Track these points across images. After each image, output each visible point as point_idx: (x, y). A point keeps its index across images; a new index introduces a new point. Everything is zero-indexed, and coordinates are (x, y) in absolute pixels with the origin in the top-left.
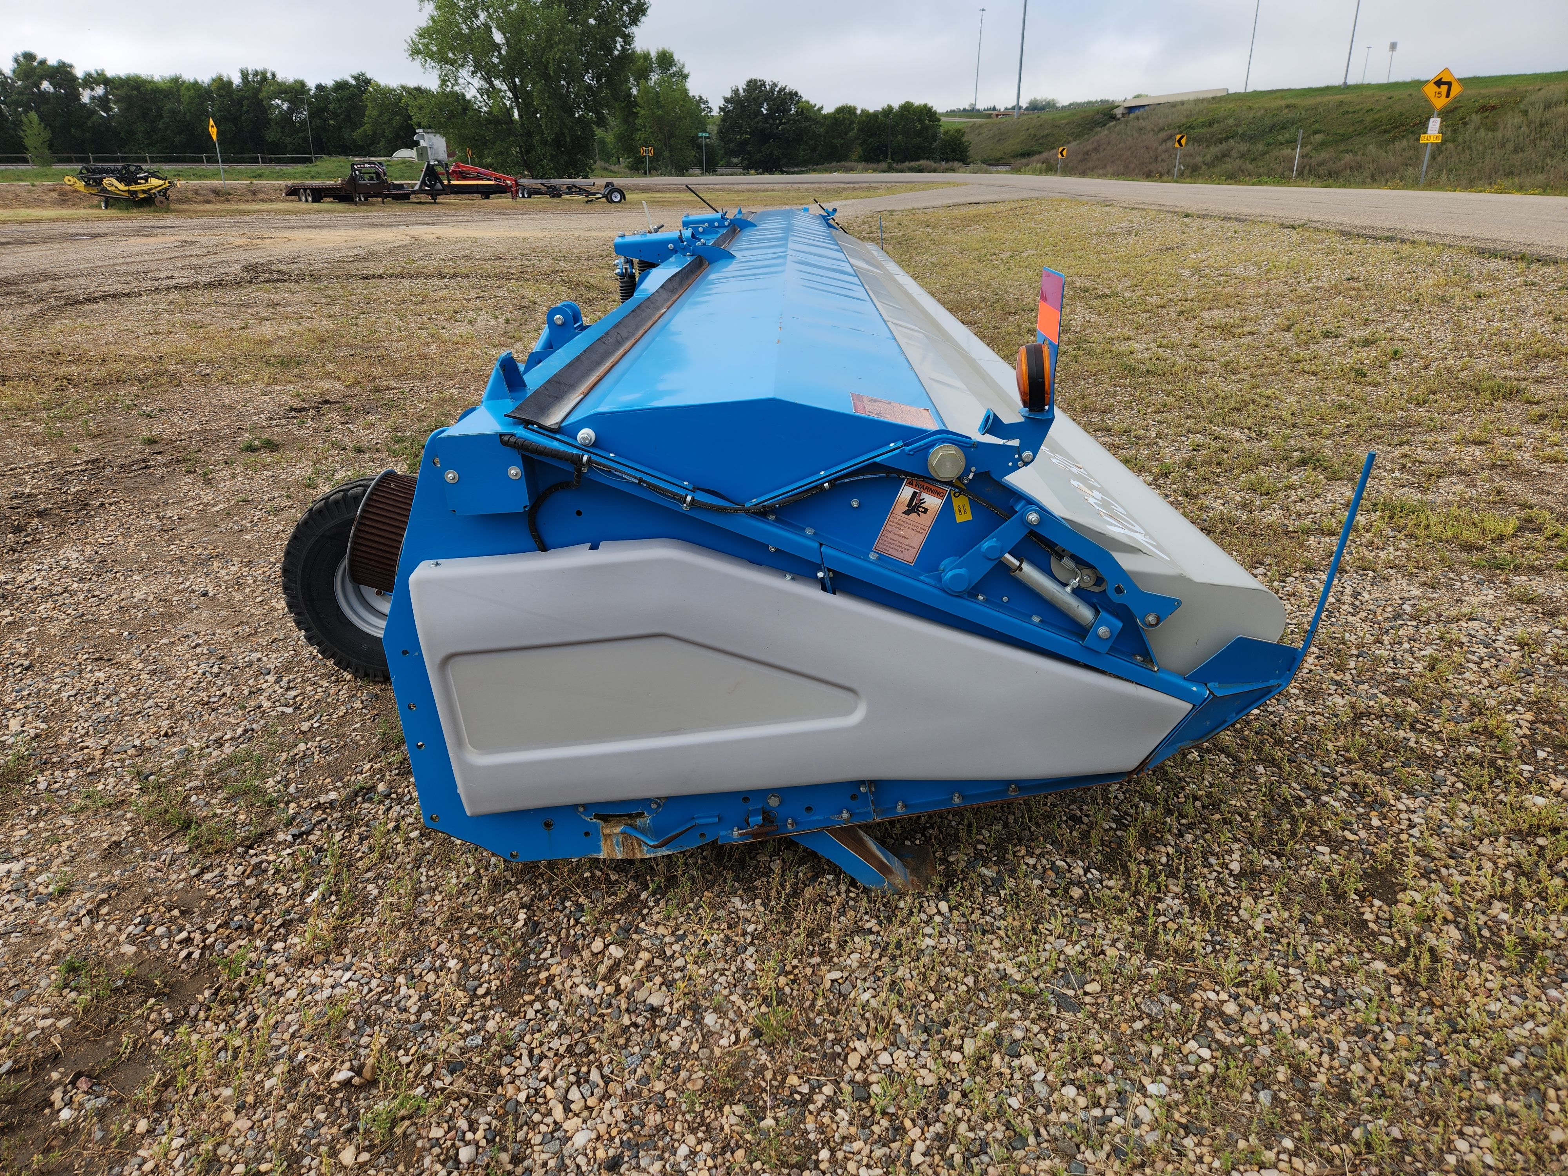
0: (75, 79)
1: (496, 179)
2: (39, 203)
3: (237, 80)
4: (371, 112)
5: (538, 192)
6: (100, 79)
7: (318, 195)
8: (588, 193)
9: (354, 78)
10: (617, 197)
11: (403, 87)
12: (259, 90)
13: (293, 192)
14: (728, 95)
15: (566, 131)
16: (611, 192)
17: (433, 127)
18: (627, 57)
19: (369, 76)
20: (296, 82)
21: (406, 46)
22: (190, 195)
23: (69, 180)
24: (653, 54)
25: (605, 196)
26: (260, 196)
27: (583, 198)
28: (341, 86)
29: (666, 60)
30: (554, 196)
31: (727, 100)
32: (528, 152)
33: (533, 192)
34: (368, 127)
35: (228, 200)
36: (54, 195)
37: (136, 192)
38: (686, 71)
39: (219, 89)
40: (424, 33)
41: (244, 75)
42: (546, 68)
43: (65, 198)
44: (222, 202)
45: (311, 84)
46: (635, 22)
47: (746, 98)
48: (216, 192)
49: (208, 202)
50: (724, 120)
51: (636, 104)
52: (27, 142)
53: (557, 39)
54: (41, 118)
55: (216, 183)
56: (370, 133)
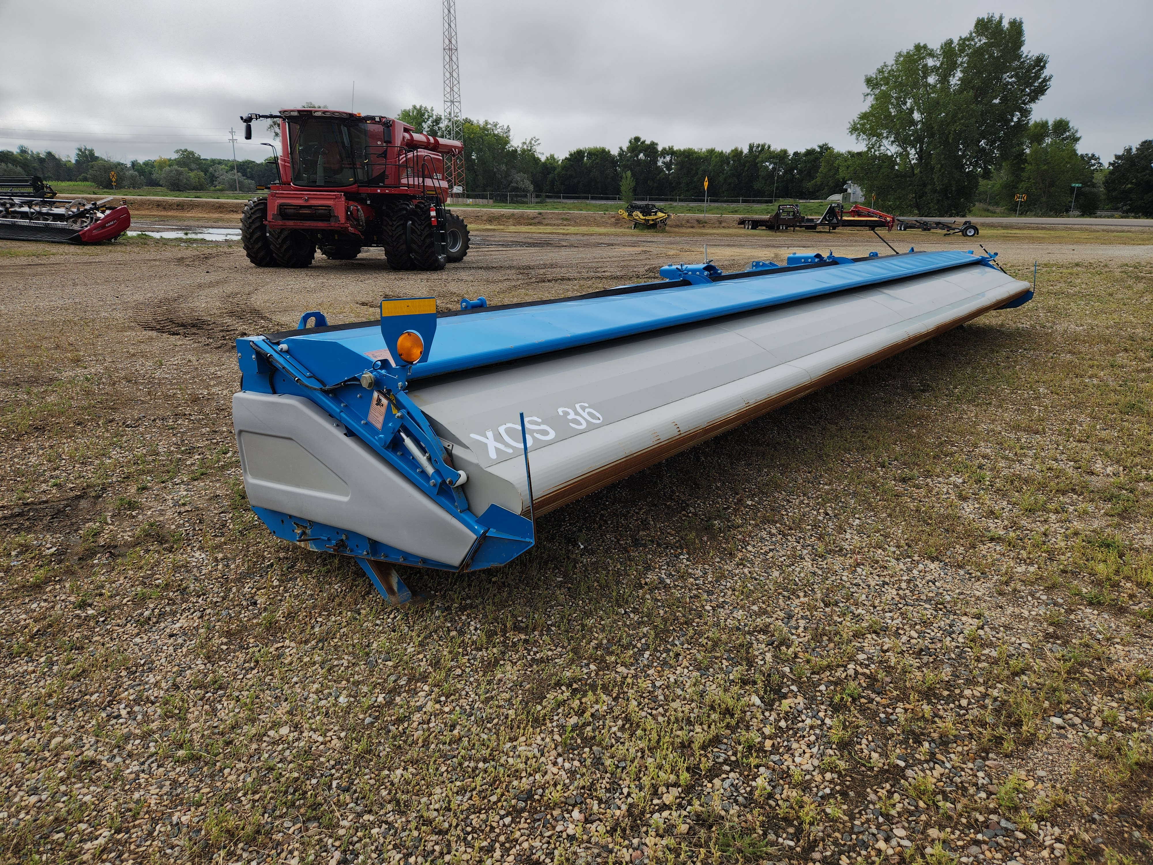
0: (657, 151)
1: (880, 217)
2: (604, 224)
3: (746, 151)
4: (823, 169)
5: (912, 227)
6: (670, 152)
7: (756, 224)
8: (949, 228)
9: (820, 147)
10: (971, 232)
11: (849, 152)
12: (758, 157)
13: (742, 222)
14: (1120, 152)
15: (953, 182)
16: (966, 229)
17: (857, 179)
18: (1021, 127)
19: (830, 146)
20: (781, 151)
21: (849, 126)
22: (684, 222)
23: (621, 211)
24: (1051, 123)
25: (961, 231)
26: (723, 225)
27: (945, 232)
28: (810, 153)
29: (1061, 126)
30: (925, 230)
31: (1118, 157)
32: (921, 197)
33: (908, 226)
34: (818, 180)
35: (704, 227)
36: (613, 220)
37: (649, 220)
38: (1078, 135)
39: (734, 156)
40: (864, 116)
41: (751, 147)
42: (947, 138)
43: (618, 222)
44: (700, 228)
45: (791, 152)
46: (1034, 98)
47: (1137, 156)
48: (699, 221)
49: (692, 227)
50: (1111, 173)
51: (1025, 161)
52: (623, 188)
53: (960, 116)
54: (633, 175)
55: (701, 216)
56: (819, 183)
